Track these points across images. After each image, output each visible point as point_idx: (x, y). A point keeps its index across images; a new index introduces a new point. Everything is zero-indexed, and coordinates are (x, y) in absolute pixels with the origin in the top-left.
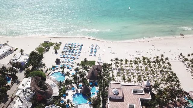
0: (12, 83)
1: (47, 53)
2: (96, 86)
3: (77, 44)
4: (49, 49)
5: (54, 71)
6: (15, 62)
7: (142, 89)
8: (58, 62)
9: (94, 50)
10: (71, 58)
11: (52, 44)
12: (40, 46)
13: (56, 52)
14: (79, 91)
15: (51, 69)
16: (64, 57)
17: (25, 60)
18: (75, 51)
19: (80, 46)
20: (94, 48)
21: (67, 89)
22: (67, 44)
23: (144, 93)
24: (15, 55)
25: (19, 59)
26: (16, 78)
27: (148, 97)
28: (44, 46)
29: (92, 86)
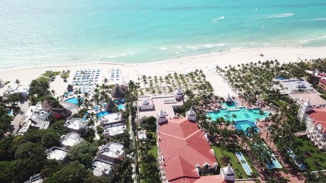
0: (14, 114)
1: (53, 82)
2: (123, 103)
3: (92, 70)
4: (54, 78)
5: (66, 97)
6: (12, 93)
7: (174, 99)
8: (70, 88)
9: (115, 75)
10: (87, 84)
11: (57, 73)
12: (42, 76)
13: (65, 81)
14: (103, 110)
15: (63, 96)
16: (77, 85)
17: (26, 91)
18: (90, 78)
19: (96, 72)
20: (115, 72)
21: (89, 110)
22: (78, 71)
23: (176, 101)
24: (9, 87)
25: (16, 89)
26: (19, 108)
27: (181, 104)
28: (47, 76)
29: (118, 104)
